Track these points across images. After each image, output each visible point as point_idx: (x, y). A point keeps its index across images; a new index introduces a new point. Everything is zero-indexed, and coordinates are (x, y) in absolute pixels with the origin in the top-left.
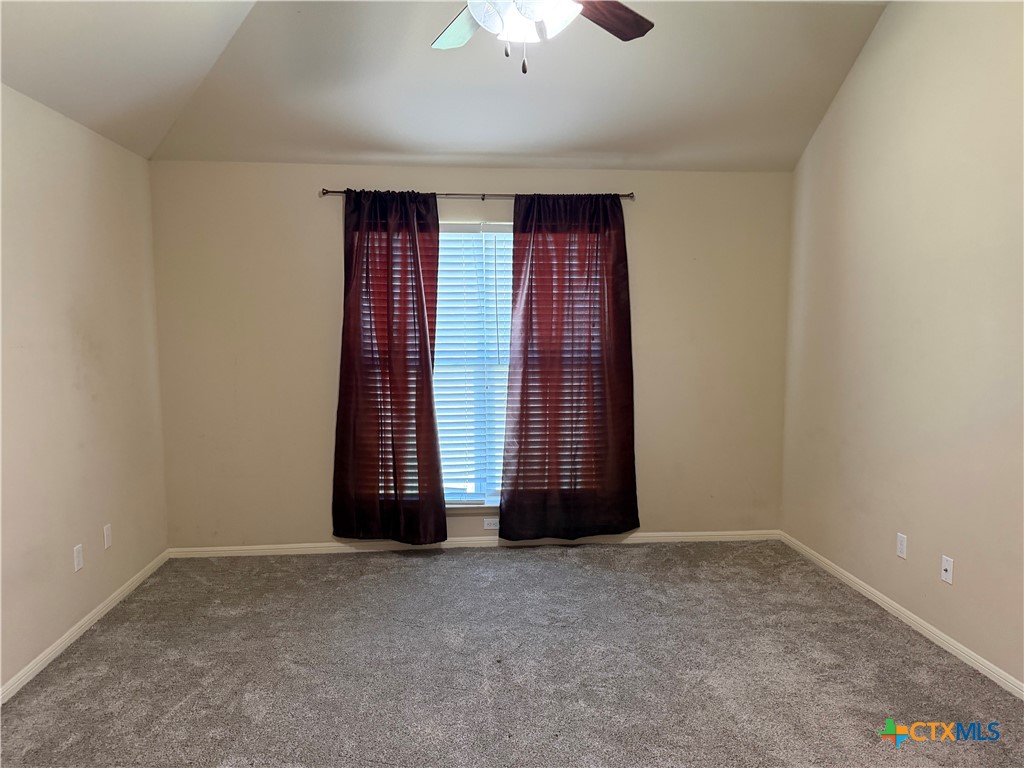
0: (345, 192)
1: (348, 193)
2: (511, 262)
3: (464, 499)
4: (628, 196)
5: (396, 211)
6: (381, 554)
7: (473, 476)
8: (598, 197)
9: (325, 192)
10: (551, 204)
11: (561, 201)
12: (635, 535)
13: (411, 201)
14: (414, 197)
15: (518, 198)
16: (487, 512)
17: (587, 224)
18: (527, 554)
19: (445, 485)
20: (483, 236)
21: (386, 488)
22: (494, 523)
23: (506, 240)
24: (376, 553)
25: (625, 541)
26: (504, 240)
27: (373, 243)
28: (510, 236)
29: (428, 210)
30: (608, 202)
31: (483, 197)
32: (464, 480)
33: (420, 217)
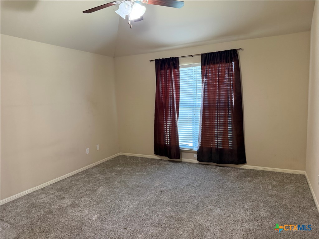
0: (155, 60)
1: (156, 60)
2: (201, 75)
3: (187, 147)
4: (240, 49)
5: (167, 64)
6: (165, 161)
7: (192, 141)
8: (228, 51)
9: (150, 61)
10: (213, 55)
11: (216, 54)
12: (244, 166)
13: (171, 60)
14: (172, 59)
15: (202, 54)
16: (193, 152)
17: (225, 61)
18: (204, 166)
19: (180, 143)
20: (193, 68)
21: (168, 142)
22: (196, 156)
23: (199, 68)
24: (163, 160)
25: (241, 168)
26: (198, 68)
27: (162, 73)
28: (200, 67)
29: (176, 62)
30: (232, 52)
31: (192, 56)
32: (188, 142)
33: (174, 64)
